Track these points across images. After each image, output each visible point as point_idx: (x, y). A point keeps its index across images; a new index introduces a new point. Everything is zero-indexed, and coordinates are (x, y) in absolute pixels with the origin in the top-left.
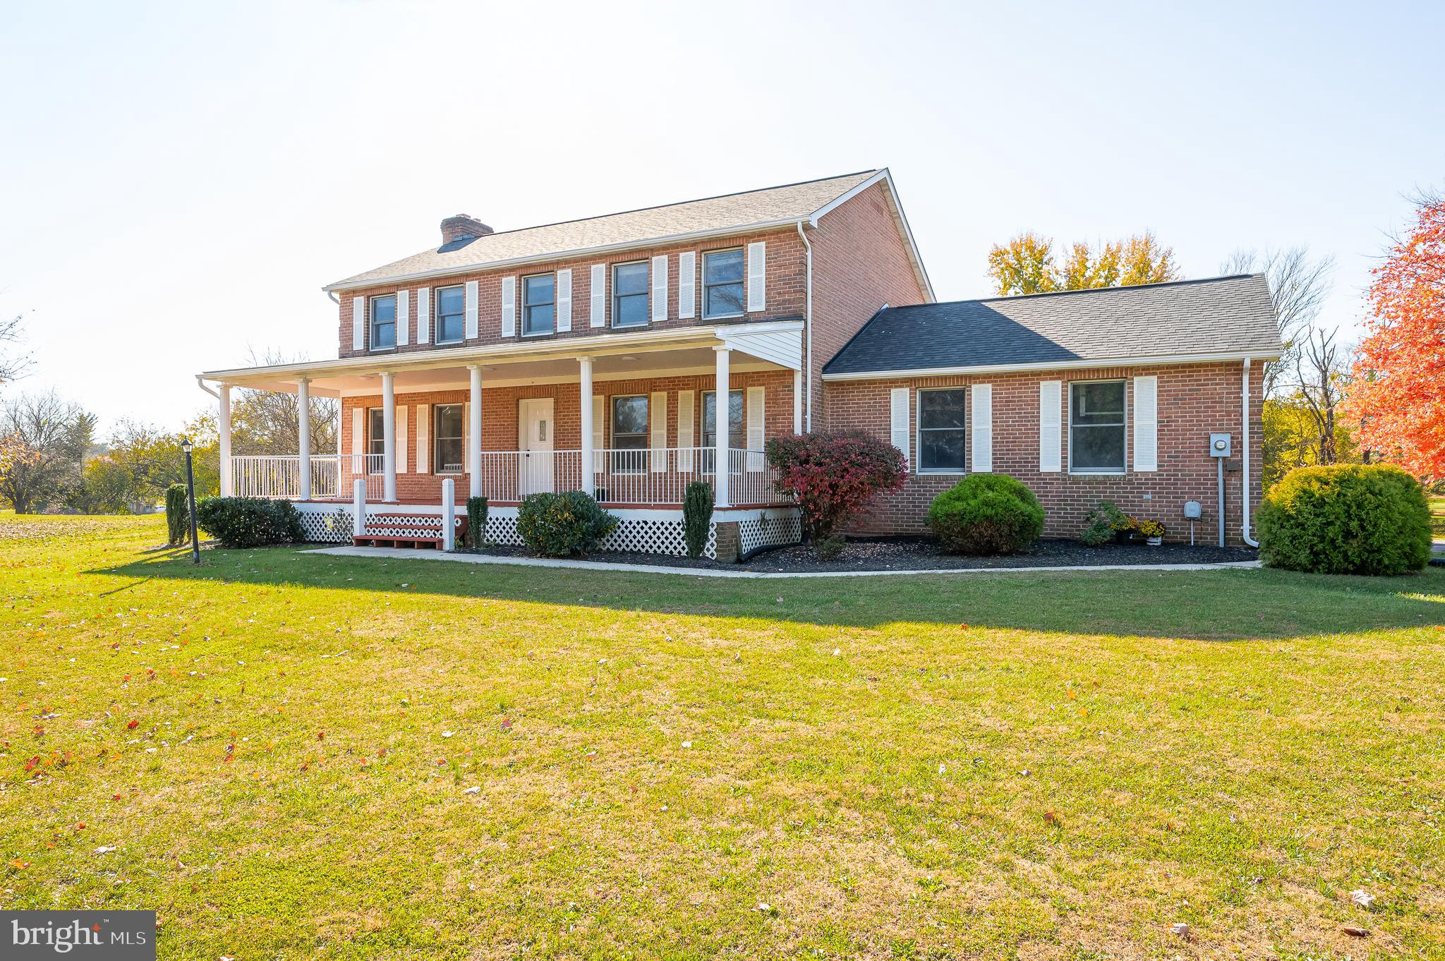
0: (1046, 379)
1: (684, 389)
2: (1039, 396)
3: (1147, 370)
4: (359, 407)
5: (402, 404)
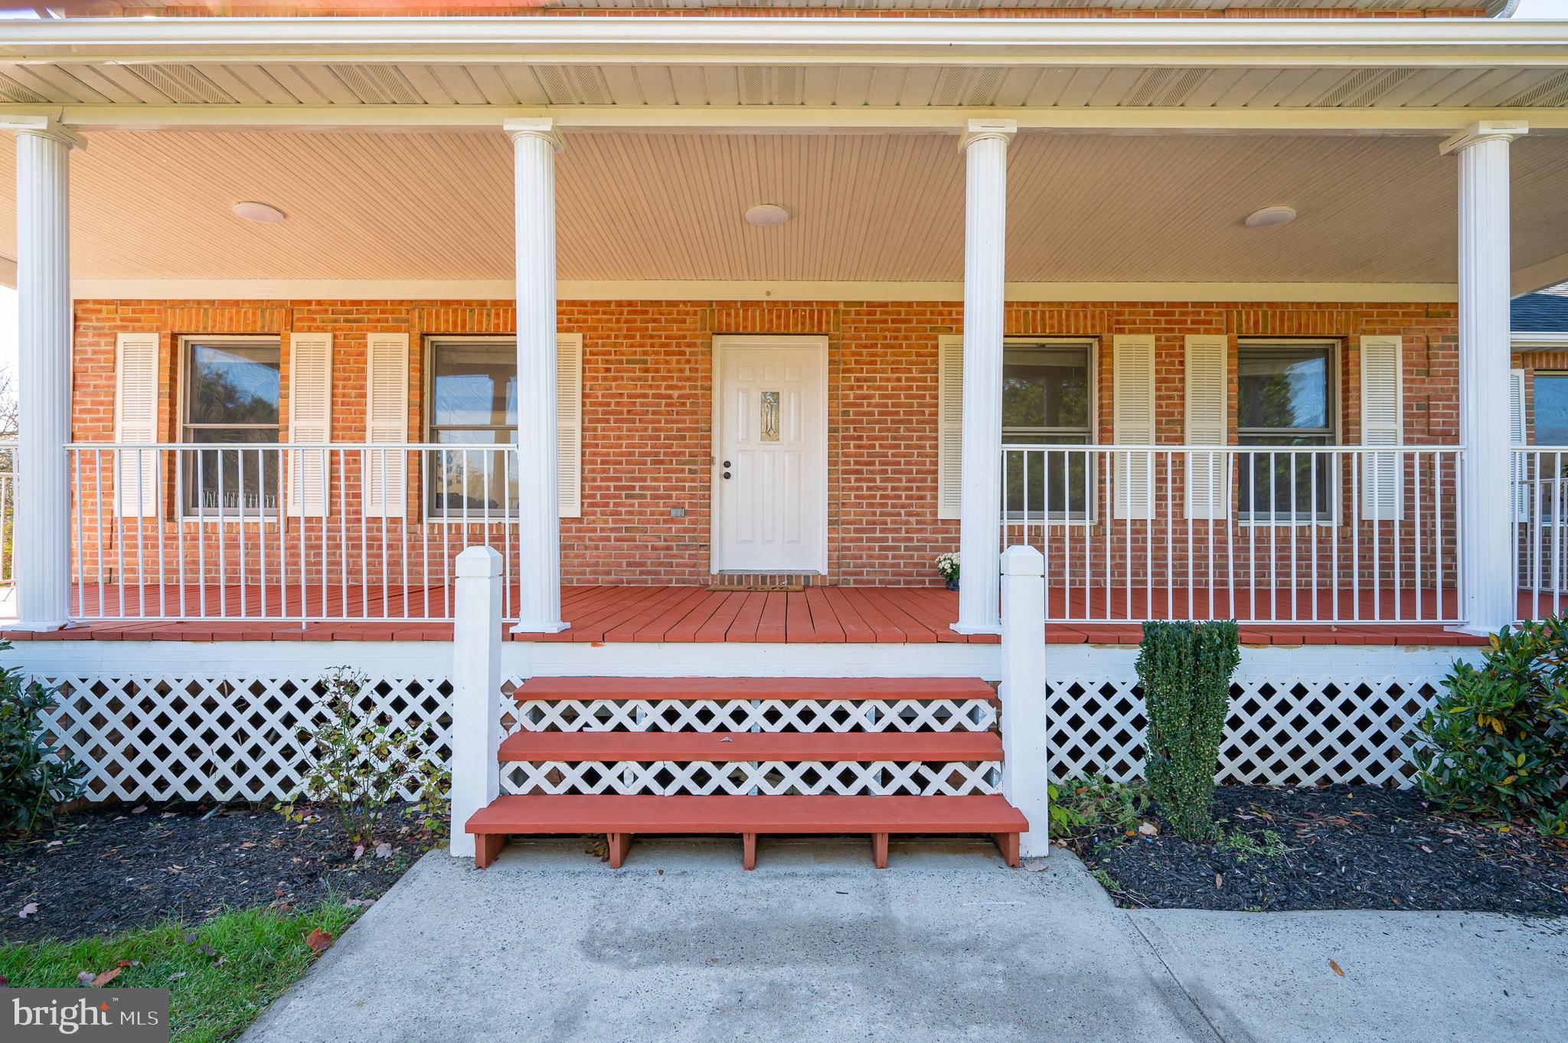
1: (1197, 332)
4: (143, 330)
5: (309, 330)
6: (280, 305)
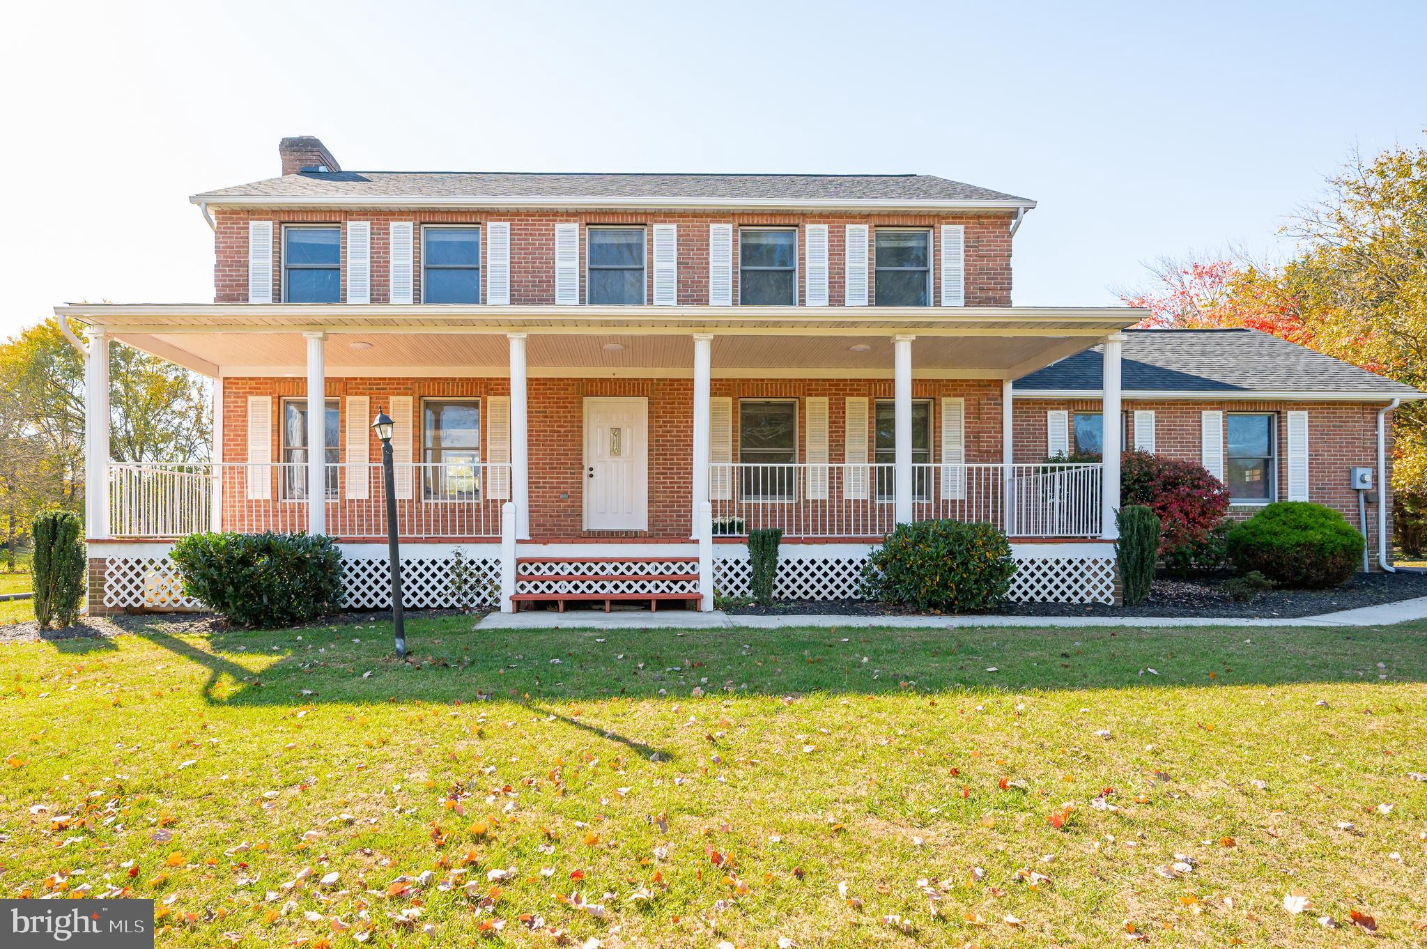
0: (1206, 409)
1: (852, 395)
2: (1201, 426)
4: (262, 394)
5: (356, 394)
6: (339, 380)
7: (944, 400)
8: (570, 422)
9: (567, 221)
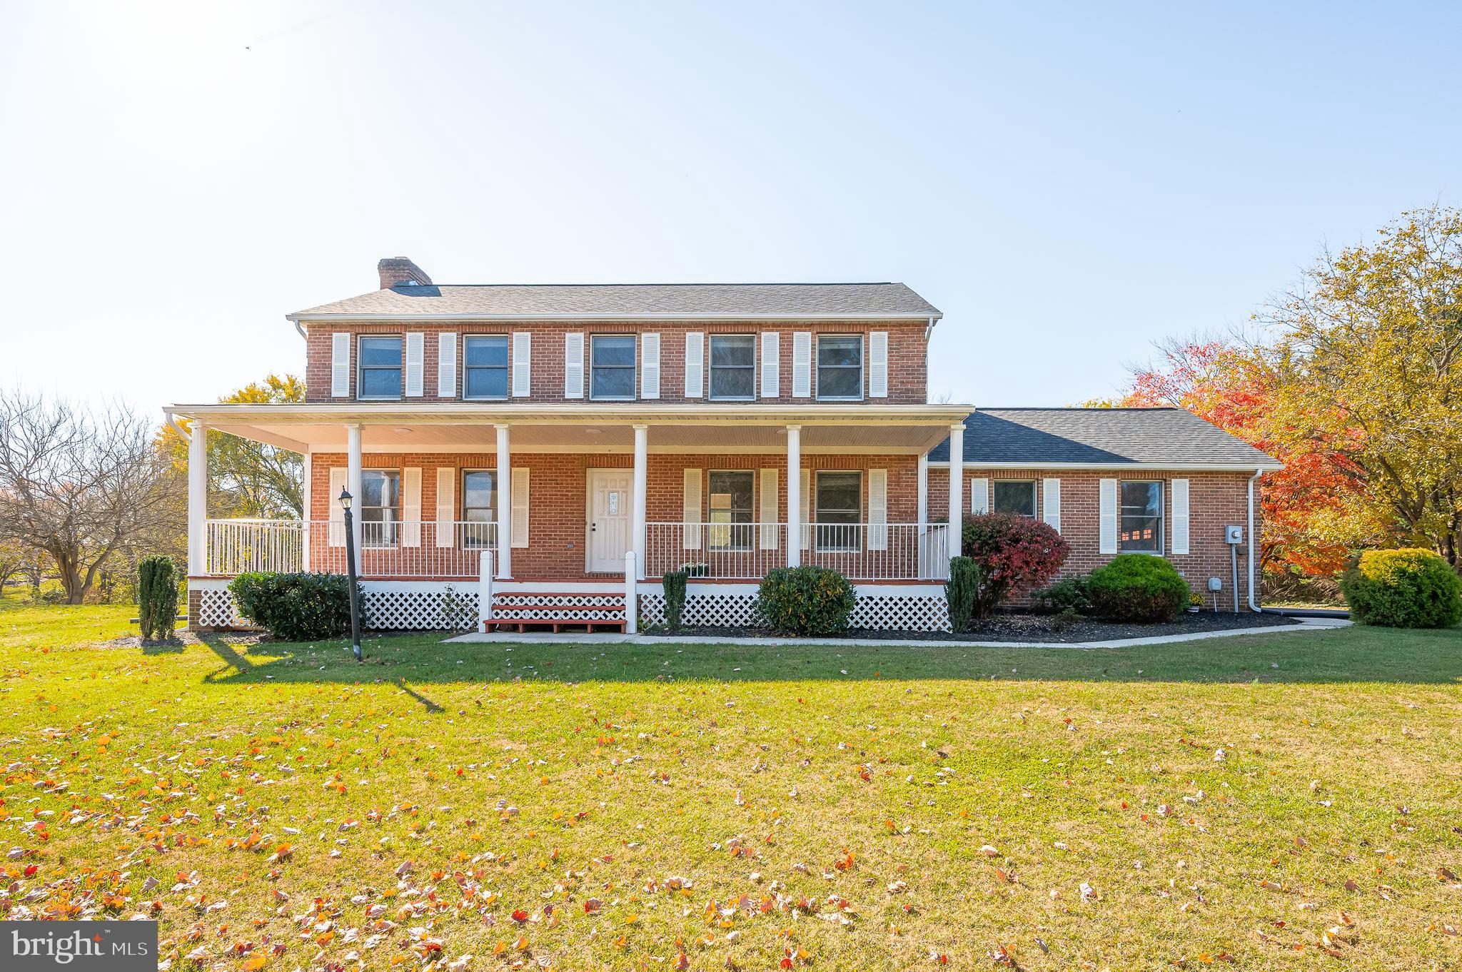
0: (1104, 477)
2: (1099, 491)
3: (1181, 474)
4: (341, 466)
5: (412, 466)
6: (399, 455)
7: (871, 471)
8: (576, 488)
9: (575, 331)
